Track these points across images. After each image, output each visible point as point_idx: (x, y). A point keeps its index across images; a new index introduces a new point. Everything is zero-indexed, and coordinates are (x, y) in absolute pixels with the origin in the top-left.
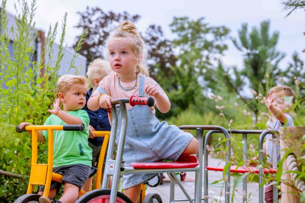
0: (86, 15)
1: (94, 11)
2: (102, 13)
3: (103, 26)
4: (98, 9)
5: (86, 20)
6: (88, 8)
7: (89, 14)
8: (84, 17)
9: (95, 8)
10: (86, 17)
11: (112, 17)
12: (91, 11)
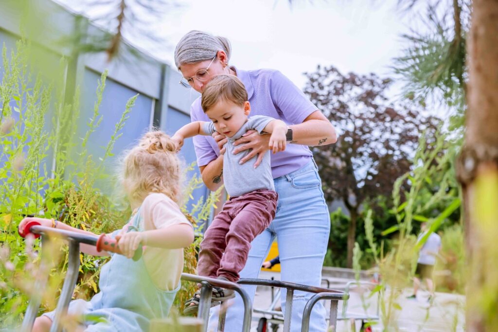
0: (316, 77)
1: (328, 72)
2: (339, 74)
3: (338, 92)
4: (333, 70)
5: (315, 84)
6: (319, 67)
7: (320, 75)
8: (312, 80)
9: (329, 68)
10: (316, 80)
11: (352, 80)
12: (322, 72)
